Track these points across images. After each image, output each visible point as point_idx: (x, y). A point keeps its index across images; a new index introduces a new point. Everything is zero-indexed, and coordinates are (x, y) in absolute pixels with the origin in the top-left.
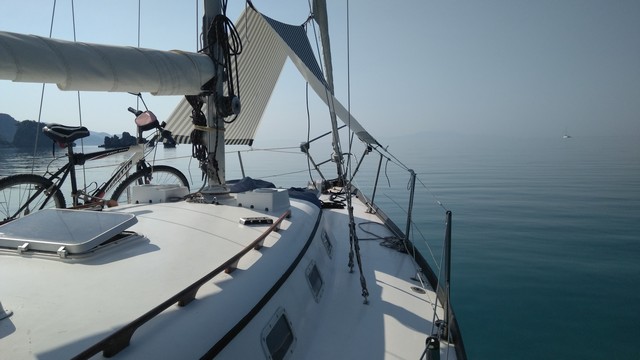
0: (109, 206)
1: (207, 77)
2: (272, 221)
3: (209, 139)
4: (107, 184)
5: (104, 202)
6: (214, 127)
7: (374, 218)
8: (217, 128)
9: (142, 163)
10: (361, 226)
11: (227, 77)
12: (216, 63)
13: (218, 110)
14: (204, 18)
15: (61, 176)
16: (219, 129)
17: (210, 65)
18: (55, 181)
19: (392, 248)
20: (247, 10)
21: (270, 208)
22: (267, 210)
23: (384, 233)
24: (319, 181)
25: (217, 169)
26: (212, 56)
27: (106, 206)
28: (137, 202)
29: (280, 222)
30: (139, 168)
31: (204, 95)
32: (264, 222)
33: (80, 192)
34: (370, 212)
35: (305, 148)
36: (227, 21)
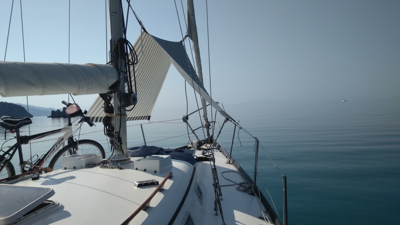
0: (46, 172)
1: (112, 81)
2: (158, 182)
3: (115, 122)
4: (45, 156)
5: (42, 169)
6: (118, 114)
7: (232, 167)
8: (121, 115)
9: (71, 139)
10: (223, 174)
11: (127, 80)
12: (119, 71)
13: (120, 103)
14: (111, 41)
15: (11, 152)
16: (122, 115)
17: (115, 72)
18: (7, 156)
19: (245, 191)
20: (142, 34)
21: (158, 170)
22: (155, 172)
23: (239, 179)
24: (195, 141)
25: (121, 143)
26: (116, 66)
27: (43, 172)
28: (65, 168)
29: (163, 183)
30: (69, 142)
31: (111, 93)
32: (152, 184)
33: (26, 163)
34: (229, 163)
35: (186, 119)
36: (127, 42)
